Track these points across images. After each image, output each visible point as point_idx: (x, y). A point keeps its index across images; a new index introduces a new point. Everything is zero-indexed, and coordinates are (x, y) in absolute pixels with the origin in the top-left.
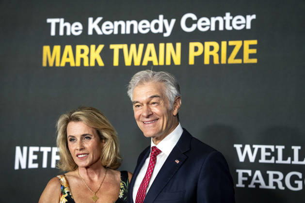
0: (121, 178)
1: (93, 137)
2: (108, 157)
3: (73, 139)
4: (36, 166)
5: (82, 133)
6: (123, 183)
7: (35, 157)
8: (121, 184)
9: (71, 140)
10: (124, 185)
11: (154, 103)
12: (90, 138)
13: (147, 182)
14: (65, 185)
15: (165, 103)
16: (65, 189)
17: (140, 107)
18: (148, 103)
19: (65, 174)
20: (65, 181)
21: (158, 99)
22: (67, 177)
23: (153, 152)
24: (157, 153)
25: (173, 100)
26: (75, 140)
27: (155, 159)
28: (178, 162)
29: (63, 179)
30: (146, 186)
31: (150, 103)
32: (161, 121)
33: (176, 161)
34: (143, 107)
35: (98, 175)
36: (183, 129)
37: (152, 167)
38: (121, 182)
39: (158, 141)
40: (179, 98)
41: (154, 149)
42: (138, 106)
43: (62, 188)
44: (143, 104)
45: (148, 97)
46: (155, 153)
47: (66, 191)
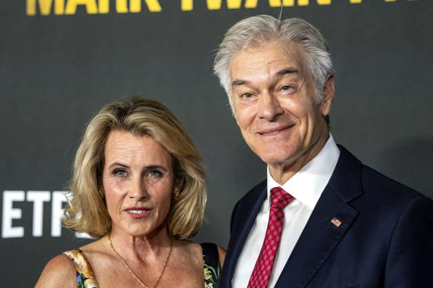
0: (204, 258)
1: (167, 174)
3: (121, 171)
4: (19, 232)
6: (209, 270)
7: (17, 214)
8: (206, 271)
9: (115, 172)
10: (212, 274)
11: (286, 88)
12: (161, 175)
13: (269, 268)
14: (85, 272)
15: (309, 87)
16: (87, 282)
17: (252, 99)
18: (271, 88)
19: (81, 248)
20: (84, 264)
21: (294, 76)
22: (87, 254)
23: (275, 200)
24: (285, 203)
25: (323, 81)
26: (125, 174)
27: (280, 215)
28: (337, 223)
29: (79, 259)
30: (266, 278)
31: (277, 87)
32: (301, 129)
33: (333, 221)
34: (260, 96)
35: (156, 250)
36: (339, 146)
37: (275, 233)
38: (205, 267)
39: (286, 175)
40: (331, 77)
41: (278, 194)
42: (249, 95)
43: (79, 279)
44: (257, 91)
45: (273, 72)
46: (280, 201)
47: (89, 285)
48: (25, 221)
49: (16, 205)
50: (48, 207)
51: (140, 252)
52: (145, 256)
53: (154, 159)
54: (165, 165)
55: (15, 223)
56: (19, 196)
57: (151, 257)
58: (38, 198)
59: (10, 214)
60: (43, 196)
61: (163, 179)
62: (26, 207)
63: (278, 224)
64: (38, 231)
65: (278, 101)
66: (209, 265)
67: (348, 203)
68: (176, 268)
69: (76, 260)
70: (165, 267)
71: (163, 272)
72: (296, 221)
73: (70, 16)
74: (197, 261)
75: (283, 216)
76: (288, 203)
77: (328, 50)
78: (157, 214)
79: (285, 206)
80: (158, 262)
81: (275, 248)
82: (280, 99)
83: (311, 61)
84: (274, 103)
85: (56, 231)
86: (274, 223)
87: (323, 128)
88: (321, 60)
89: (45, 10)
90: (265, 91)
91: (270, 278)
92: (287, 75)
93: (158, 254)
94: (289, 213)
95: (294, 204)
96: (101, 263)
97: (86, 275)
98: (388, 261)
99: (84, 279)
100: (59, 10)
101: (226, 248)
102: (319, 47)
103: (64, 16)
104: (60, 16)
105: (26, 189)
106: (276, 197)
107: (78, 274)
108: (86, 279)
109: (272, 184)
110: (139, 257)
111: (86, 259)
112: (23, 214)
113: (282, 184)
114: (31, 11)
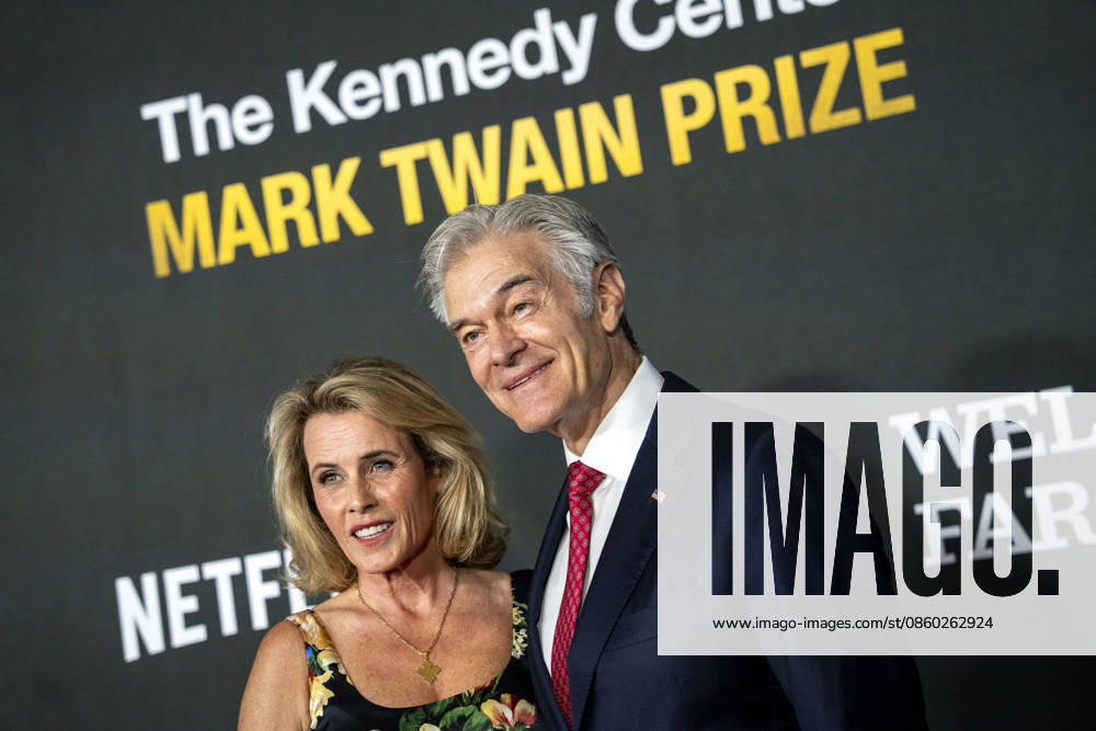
0: (514, 593)
1: (400, 461)
2: (464, 528)
3: (330, 474)
4: (198, 634)
5: (363, 450)
6: (521, 609)
7: (191, 604)
8: (515, 611)
9: (323, 479)
11: (519, 307)
12: (391, 465)
14: (317, 641)
16: (321, 656)
18: (498, 316)
20: (317, 629)
21: (527, 287)
22: (322, 615)
24: (589, 484)
26: (338, 478)
27: (585, 505)
29: (309, 624)
31: (507, 311)
32: (563, 365)
35: (429, 592)
38: (514, 606)
40: (608, 268)
42: (473, 336)
43: (310, 654)
45: (494, 292)
47: (325, 660)
48: (206, 614)
49: (186, 590)
50: (239, 583)
51: (405, 600)
52: (415, 604)
53: (371, 442)
54: (393, 447)
55: (190, 620)
56: (189, 574)
57: (423, 602)
58: (221, 571)
59: (181, 606)
60: (231, 566)
61: (396, 471)
62: (204, 590)
64: (229, 626)
65: (512, 331)
66: (521, 601)
68: (463, 614)
69: (304, 626)
70: (446, 615)
71: (443, 624)
74: (501, 599)
75: (591, 504)
76: (597, 484)
79: (592, 490)
80: (435, 610)
82: (516, 327)
84: (508, 335)
85: (260, 620)
89: (186, 265)
90: (490, 324)
92: (515, 288)
93: (434, 598)
95: (606, 483)
96: (344, 625)
97: (319, 647)
99: (316, 653)
100: (208, 261)
104: (210, 270)
105: (199, 560)
107: (307, 646)
108: (320, 651)
110: (403, 608)
111: (318, 621)
112: (201, 603)
113: (581, 455)
114: (162, 269)
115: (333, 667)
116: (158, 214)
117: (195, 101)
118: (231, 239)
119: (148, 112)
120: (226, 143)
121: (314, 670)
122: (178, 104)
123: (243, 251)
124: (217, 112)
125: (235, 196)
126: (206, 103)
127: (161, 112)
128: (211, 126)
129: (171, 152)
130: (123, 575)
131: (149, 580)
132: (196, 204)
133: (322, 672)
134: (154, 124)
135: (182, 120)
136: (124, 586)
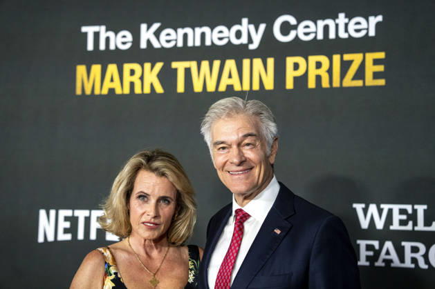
0: (189, 254)
1: (172, 203)
4: (68, 237)
6: (193, 262)
7: (67, 225)
8: (190, 263)
9: (139, 197)
10: (194, 264)
11: (248, 145)
12: (169, 203)
13: (233, 261)
14: (110, 262)
15: (263, 145)
16: (111, 268)
17: (226, 151)
18: (239, 145)
19: (109, 246)
20: (110, 256)
21: (254, 138)
22: (113, 251)
23: (238, 217)
24: (244, 219)
25: (271, 142)
27: (241, 227)
28: (278, 232)
29: (107, 253)
30: (231, 267)
31: (242, 144)
33: (275, 231)
34: (231, 150)
35: (159, 249)
36: (280, 183)
37: (238, 239)
38: (190, 260)
39: (246, 201)
40: (276, 139)
41: (240, 213)
42: (224, 148)
43: (106, 267)
44: (230, 146)
45: (241, 135)
46: (241, 218)
47: (113, 270)
48: (73, 230)
49: (66, 219)
50: (88, 220)
51: (148, 250)
52: (151, 253)
54: (172, 197)
55: (66, 231)
56: (69, 213)
57: (155, 253)
58: (81, 214)
60: (85, 213)
62: (73, 220)
63: (240, 233)
64: (81, 236)
65: (242, 153)
66: (193, 259)
67: (286, 219)
68: (171, 261)
69: (105, 254)
70: (163, 260)
71: (162, 263)
72: (252, 231)
73: (104, 96)
74: (185, 256)
75: (243, 227)
76: (246, 219)
77: (275, 122)
78: (162, 227)
79: (244, 221)
81: (237, 248)
82: (244, 151)
83: (264, 129)
84: (241, 154)
85: (93, 236)
86: (237, 232)
87: (270, 171)
88: (271, 128)
89: (88, 92)
90: (235, 147)
91: (233, 268)
92: (249, 137)
93: (160, 251)
94: (247, 225)
95: (250, 220)
96: (121, 256)
97: (111, 264)
98: (311, 259)
99: (109, 266)
100: (97, 92)
101: (204, 248)
102: (270, 119)
103: (101, 96)
104: (97, 96)
105: (73, 208)
106: (239, 215)
107: (106, 263)
108: (111, 266)
109: (235, 206)
110: (147, 253)
111: (111, 253)
112: (71, 225)
113: (243, 207)
114: (79, 92)
115: (116, 274)
116: (81, 70)
117: (103, 28)
118: (107, 85)
119: (84, 29)
120: (112, 47)
121: (107, 273)
122: (96, 28)
123: (112, 91)
124: (111, 34)
125: (112, 69)
126: (107, 30)
127: (90, 30)
128: (108, 39)
129: (90, 47)
130: (42, 208)
131: (53, 212)
132: (96, 69)
133: (111, 275)
134: (86, 34)
135: (97, 35)
136: (42, 213)
